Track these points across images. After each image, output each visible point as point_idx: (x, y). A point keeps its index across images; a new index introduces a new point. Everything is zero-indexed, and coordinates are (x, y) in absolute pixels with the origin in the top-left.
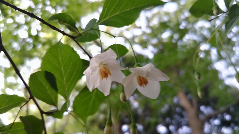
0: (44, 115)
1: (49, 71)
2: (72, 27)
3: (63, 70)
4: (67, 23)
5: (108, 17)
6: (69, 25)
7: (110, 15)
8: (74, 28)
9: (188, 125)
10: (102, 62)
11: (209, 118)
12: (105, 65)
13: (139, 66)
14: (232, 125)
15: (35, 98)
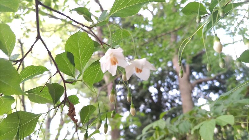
0: (66, 83)
1: (69, 51)
2: (88, 18)
3: (79, 51)
4: (84, 14)
5: (117, 11)
6: (86, 16)
7: (118, 9)
8: (90, 19)
9: (178, 89)
10: (112, 53)
11: (199, 83)
12: (114, 55)
13: (138, 58)
14: (220, 91)
15: (60, 72)
